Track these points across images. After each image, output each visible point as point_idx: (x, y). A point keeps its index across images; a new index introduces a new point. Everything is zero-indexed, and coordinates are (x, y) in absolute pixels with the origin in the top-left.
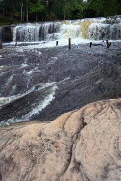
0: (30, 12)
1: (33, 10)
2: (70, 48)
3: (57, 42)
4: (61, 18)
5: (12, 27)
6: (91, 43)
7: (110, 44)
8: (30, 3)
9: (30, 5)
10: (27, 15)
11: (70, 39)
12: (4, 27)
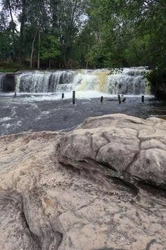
0: (42, 58)
2: (74, 103)
3: (63, 94)
5: (17, 74)
6: (102, 97)
7: (125, 99)
8: (43, 47)
9: (42, 50)
10: (39, 61)
11: (74, 92)
12: (7, 75)
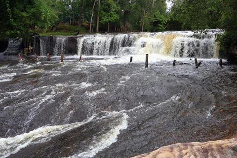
0: (101, 22)
1: (105, 19)
2: (147, 66)
3: (131, 58)
4: (139, 29)
6: (175, 61)
7: (200, 63)
8: (102, 12)
9: (102, 14)
10: (98, 25)
11: (147, 55)
